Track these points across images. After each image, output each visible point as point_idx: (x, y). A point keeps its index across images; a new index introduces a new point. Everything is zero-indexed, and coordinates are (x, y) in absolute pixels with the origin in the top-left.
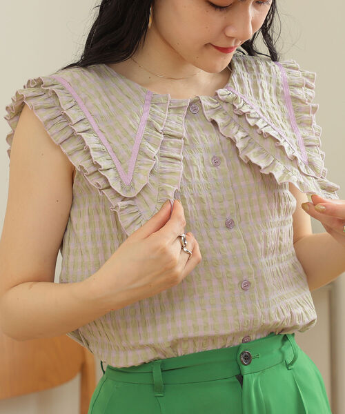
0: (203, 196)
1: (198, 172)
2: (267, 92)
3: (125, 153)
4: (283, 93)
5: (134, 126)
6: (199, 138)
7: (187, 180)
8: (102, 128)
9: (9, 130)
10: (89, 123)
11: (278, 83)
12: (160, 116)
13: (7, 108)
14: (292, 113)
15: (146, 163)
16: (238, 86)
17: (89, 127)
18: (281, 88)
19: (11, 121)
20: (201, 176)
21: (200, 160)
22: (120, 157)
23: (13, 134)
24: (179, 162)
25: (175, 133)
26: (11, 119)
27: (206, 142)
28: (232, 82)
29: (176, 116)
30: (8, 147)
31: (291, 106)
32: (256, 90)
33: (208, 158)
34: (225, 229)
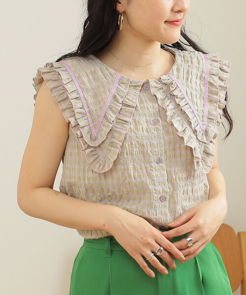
0: (145, 143)
1: (142, 128)
2: (194, 78)
4: (204, 78)
5: (104, 99)
7: (135, 133)
9: (35, 92)
10: (78, 93)
11: (202, 71)
12: (123, 92)
13: (33, 79)
14: (207, 94)
16: (176, 73)
17: (78, 96)
18: (204, 75)
19: (37, 87)
20: (144, 131)
21: (145, 121)
23: (37, 95)
25: (130, 103)
26: (36, 86)
27: (150, 110)
28: (173, 70)
29: (134, 91)
30: (34, 102)
31: (207, 89)
32: (188, 76)
33: (150, 120)
34: (156, 164)
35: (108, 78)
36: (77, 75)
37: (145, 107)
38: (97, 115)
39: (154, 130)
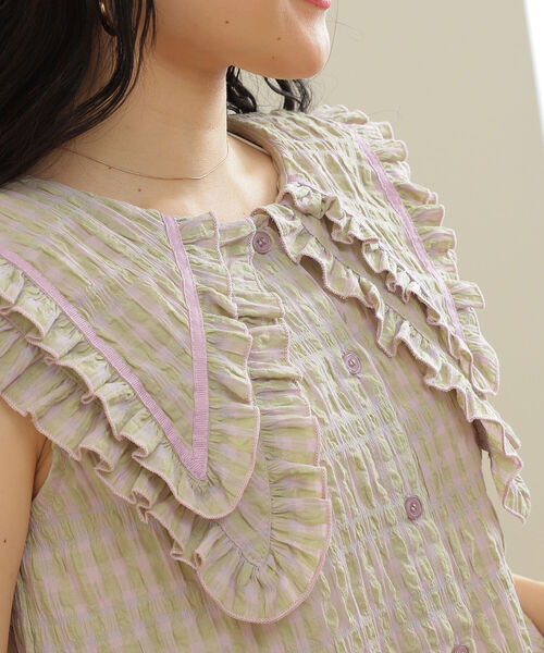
0: (357, 453)
1: (330, 397)
3: (180, 393)
5: (178, 314)
6: (299, 312)
7: (321, 420)
8: (104, 331)
10: (73, 326)
11: (358, 156)
12: (217, 272)
14: (411, 226)
15: (236, 415)
16: (306, 172)
17: (77, 337)
21: (325, 367)
22: (168, 405)
24: (293, 386)
28: (293, 164)
31: (404, 210)
32: (339, 176)
33: (336, 358)
34: (408, 527)
35: (139, 237)
36: (34, 256)
37: (298, 316)
38: (183, 388)
39: (363, 395)
